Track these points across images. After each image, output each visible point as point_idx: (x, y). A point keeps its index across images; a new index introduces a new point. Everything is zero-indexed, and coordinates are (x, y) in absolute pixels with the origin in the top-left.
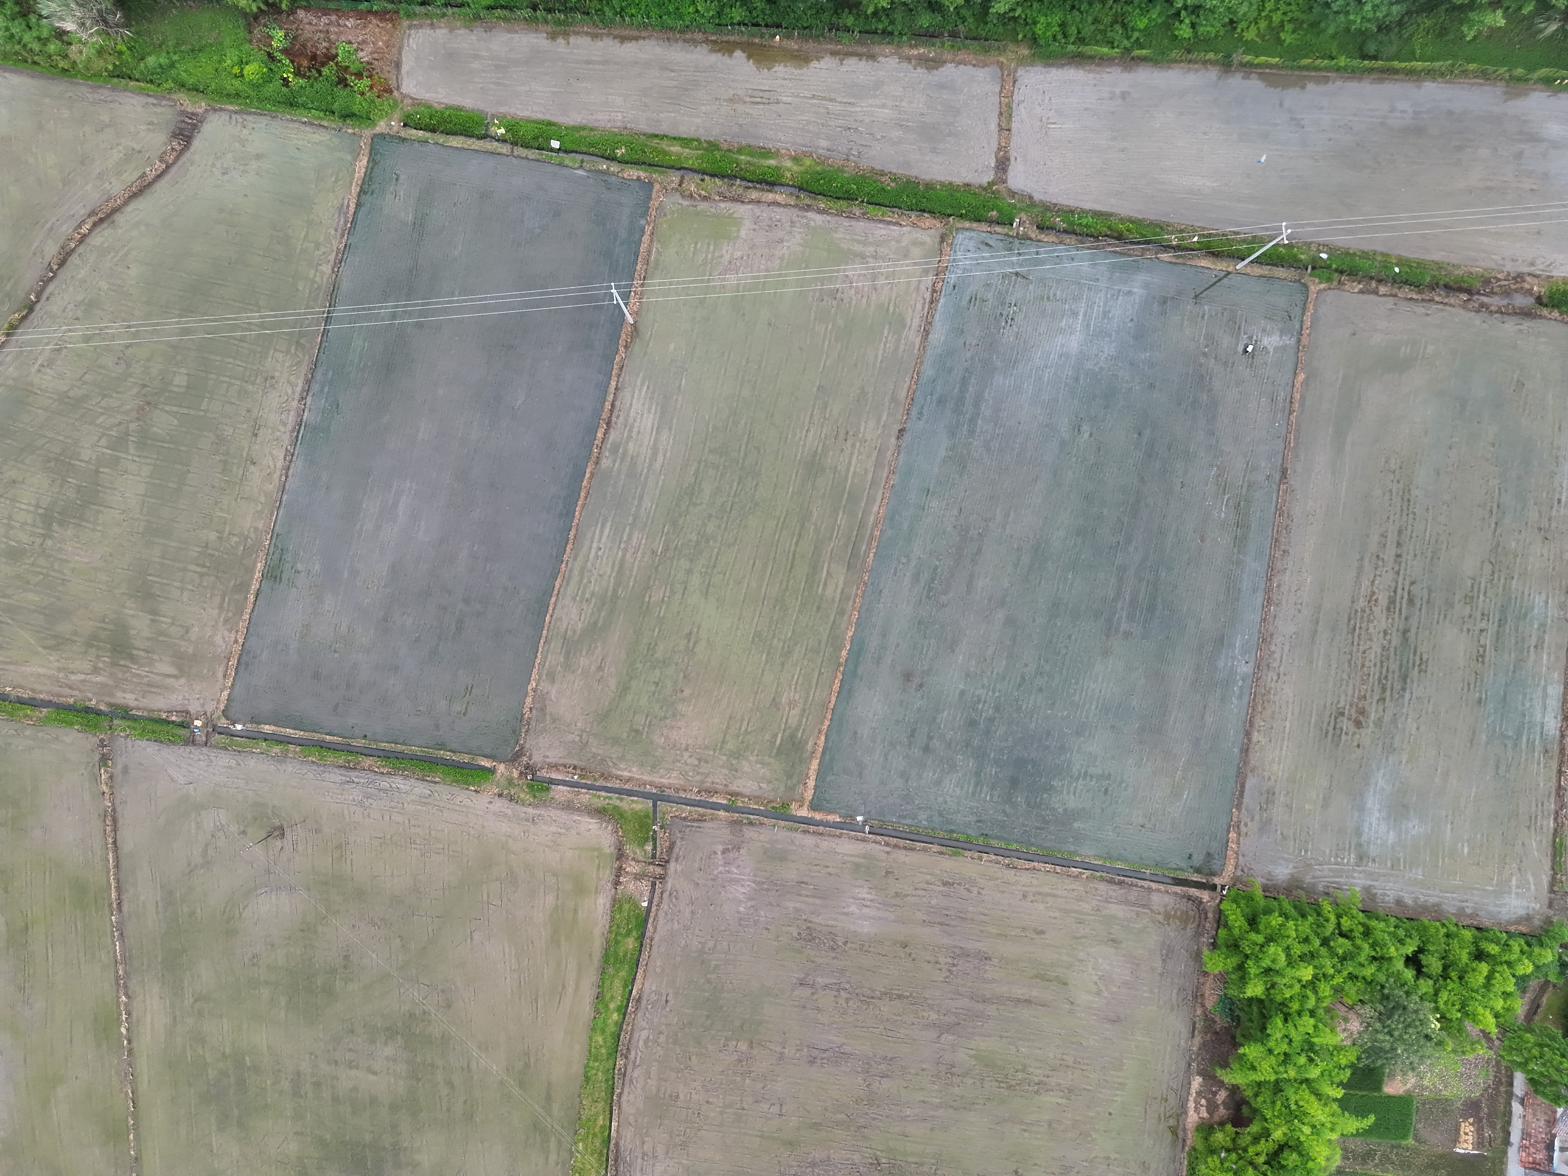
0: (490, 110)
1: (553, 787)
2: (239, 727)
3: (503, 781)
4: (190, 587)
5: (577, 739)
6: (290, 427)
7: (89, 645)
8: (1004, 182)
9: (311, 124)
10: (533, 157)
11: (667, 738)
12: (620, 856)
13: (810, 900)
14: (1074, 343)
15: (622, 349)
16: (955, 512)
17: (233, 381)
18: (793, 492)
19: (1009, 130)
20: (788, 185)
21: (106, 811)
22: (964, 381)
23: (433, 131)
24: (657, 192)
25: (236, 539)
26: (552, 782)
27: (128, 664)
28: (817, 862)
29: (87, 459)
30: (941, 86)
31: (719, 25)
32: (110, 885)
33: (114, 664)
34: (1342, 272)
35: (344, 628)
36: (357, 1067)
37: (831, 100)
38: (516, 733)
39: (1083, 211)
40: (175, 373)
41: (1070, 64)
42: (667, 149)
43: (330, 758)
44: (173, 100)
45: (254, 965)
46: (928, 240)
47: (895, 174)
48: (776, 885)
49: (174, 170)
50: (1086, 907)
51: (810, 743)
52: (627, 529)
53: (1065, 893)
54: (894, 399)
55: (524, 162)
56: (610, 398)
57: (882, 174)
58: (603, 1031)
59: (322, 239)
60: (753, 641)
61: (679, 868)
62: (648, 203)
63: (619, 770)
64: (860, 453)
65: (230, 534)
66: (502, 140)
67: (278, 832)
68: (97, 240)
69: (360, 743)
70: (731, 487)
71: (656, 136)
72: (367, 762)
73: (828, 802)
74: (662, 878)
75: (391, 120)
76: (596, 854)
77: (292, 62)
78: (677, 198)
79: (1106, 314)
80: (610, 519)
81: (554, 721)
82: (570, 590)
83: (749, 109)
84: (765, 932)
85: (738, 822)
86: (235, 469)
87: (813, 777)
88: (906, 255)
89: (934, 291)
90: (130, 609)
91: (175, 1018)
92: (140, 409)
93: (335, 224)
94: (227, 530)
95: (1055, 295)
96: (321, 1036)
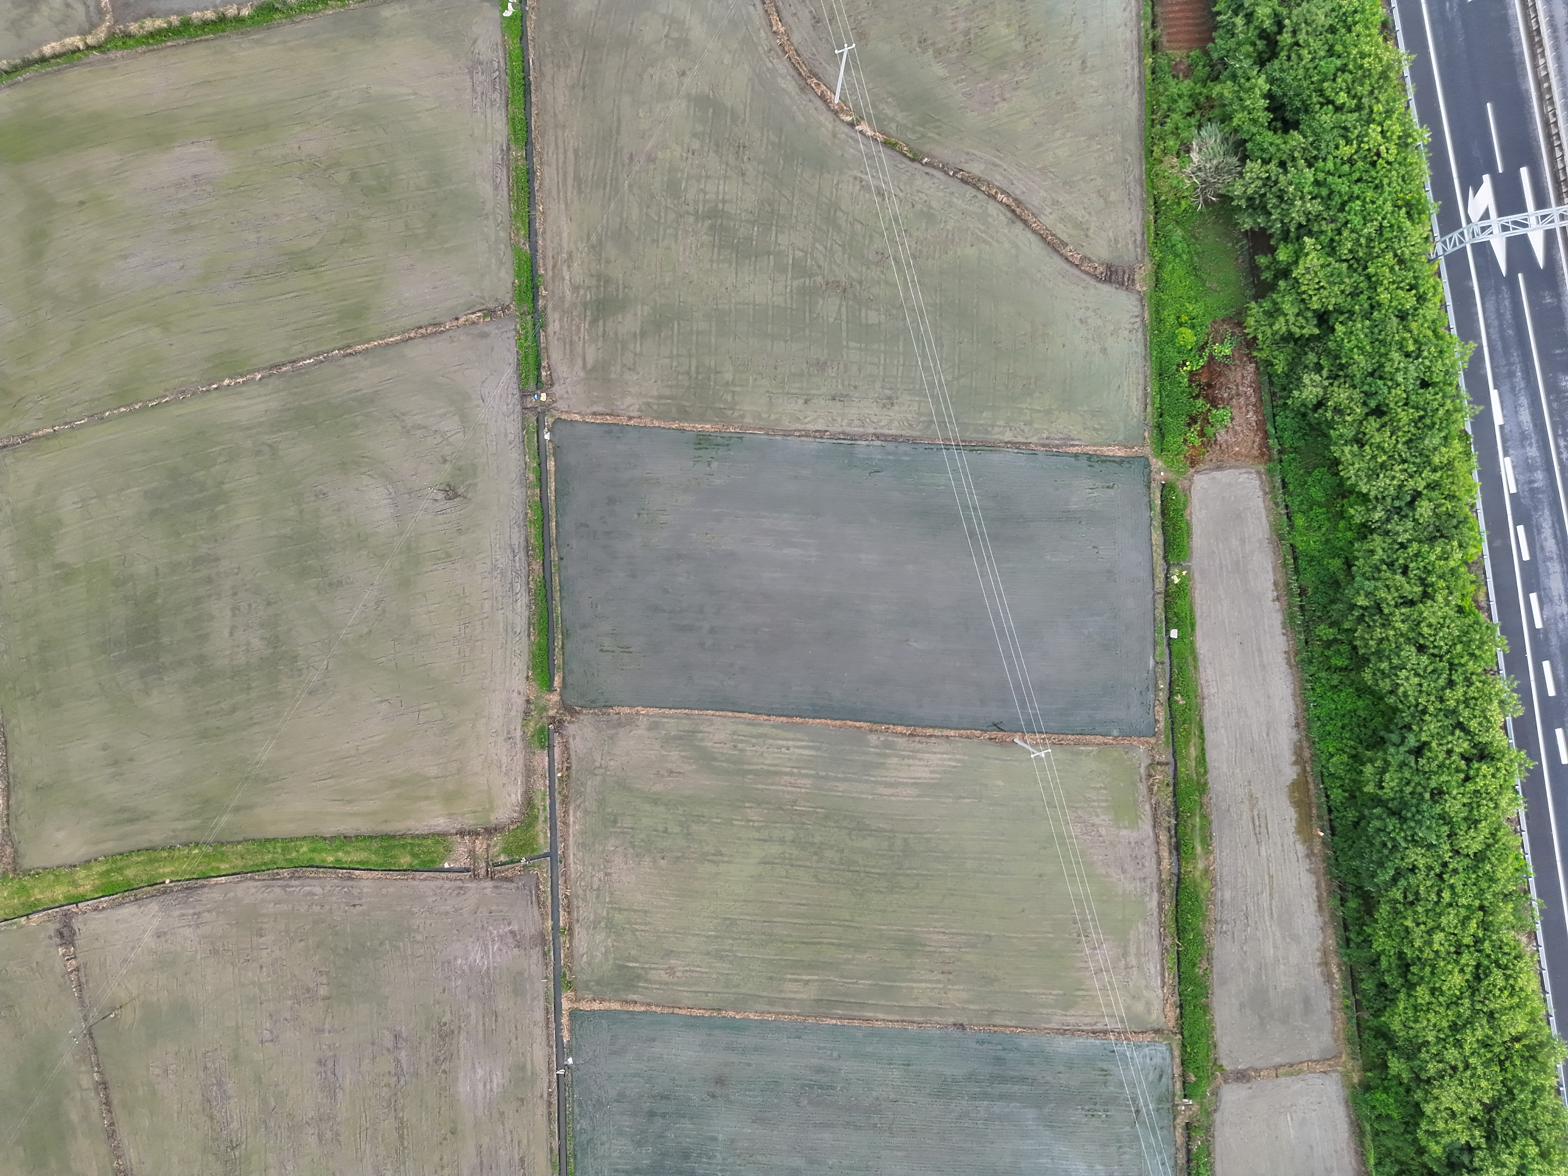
0: (1195, 564)
1: (546, 752)
2: (547, 437)
3: (542, 702)
4: (675, 364)
5: (598, 765)
6: (848, 429)
7: (599, 277)
8: (1226, 1081)
9: (1146, 395)
10: (1157, 614)
11: (614, 852)
12: (490, 831)
13: (481, 1028)
15: (987, 735)
16: (892, 1096)
17: (881, 367)
18: (882, 930)
19: (1277, 1076)
21: (440, 325)
22: (1023, 1080)
23: (1163, 513)
24: (1147, 742)
25: (729, 398)
26: (551, 748)
27: (588, 318)
28: (519, 1027)
29: (779, 241)
30: (1307, 1001)
31: (1322, 775)
32: (368, 342)
33: (585, 305)
35: (663, 518)
36: (234, 615)
37: (1271, 894)
38: (591, 704)
39: (1212, 1165)
40: (879, 310)
41: (1352, 1122)
42: (1192, 744)
43: (533, 531)
44: (1142, 261)
45: (316, 496)
46: (1154, 1016)
47: (1211, 971)
48: (490, 991)
49: (1076, 272)
51: (635, 997)
52: (812, 772)
55: (1150, 606)
56: (937, 732)
57: (1209, 959)
58: (313, 850)
59: (1036, 426)
60: (725, 919)
61: (488, 891)
62: (1136, 735)
63: (574, 812)
64: (933, 989)
65: (733, 392)
66: (1168, 582)
67: (451, 492)
68: (993, 209)
69: (554, 556)
70: (874, 867)
71: (1202, 731)
72: (537, 566)
74: (476, 876)
75: (1165, 471)
76: (487, 806)
77: (1203, 367)
78: (1147, 761)
80: (819, 753)
81: (611, 738)
82: (742, 727)
83: (1246, 816)
84: (441, 989)
85: (544, 942)
86: (797, 385)
87: (602, 1006)
88: (1134, 997)
89: (1105, 1032)
90: (642, 310)
91: (247, 429)
92: (837, 284)
93: (1052, 436)
94: (738, 389)
95: (1125, 1153)
96: (258, 575)
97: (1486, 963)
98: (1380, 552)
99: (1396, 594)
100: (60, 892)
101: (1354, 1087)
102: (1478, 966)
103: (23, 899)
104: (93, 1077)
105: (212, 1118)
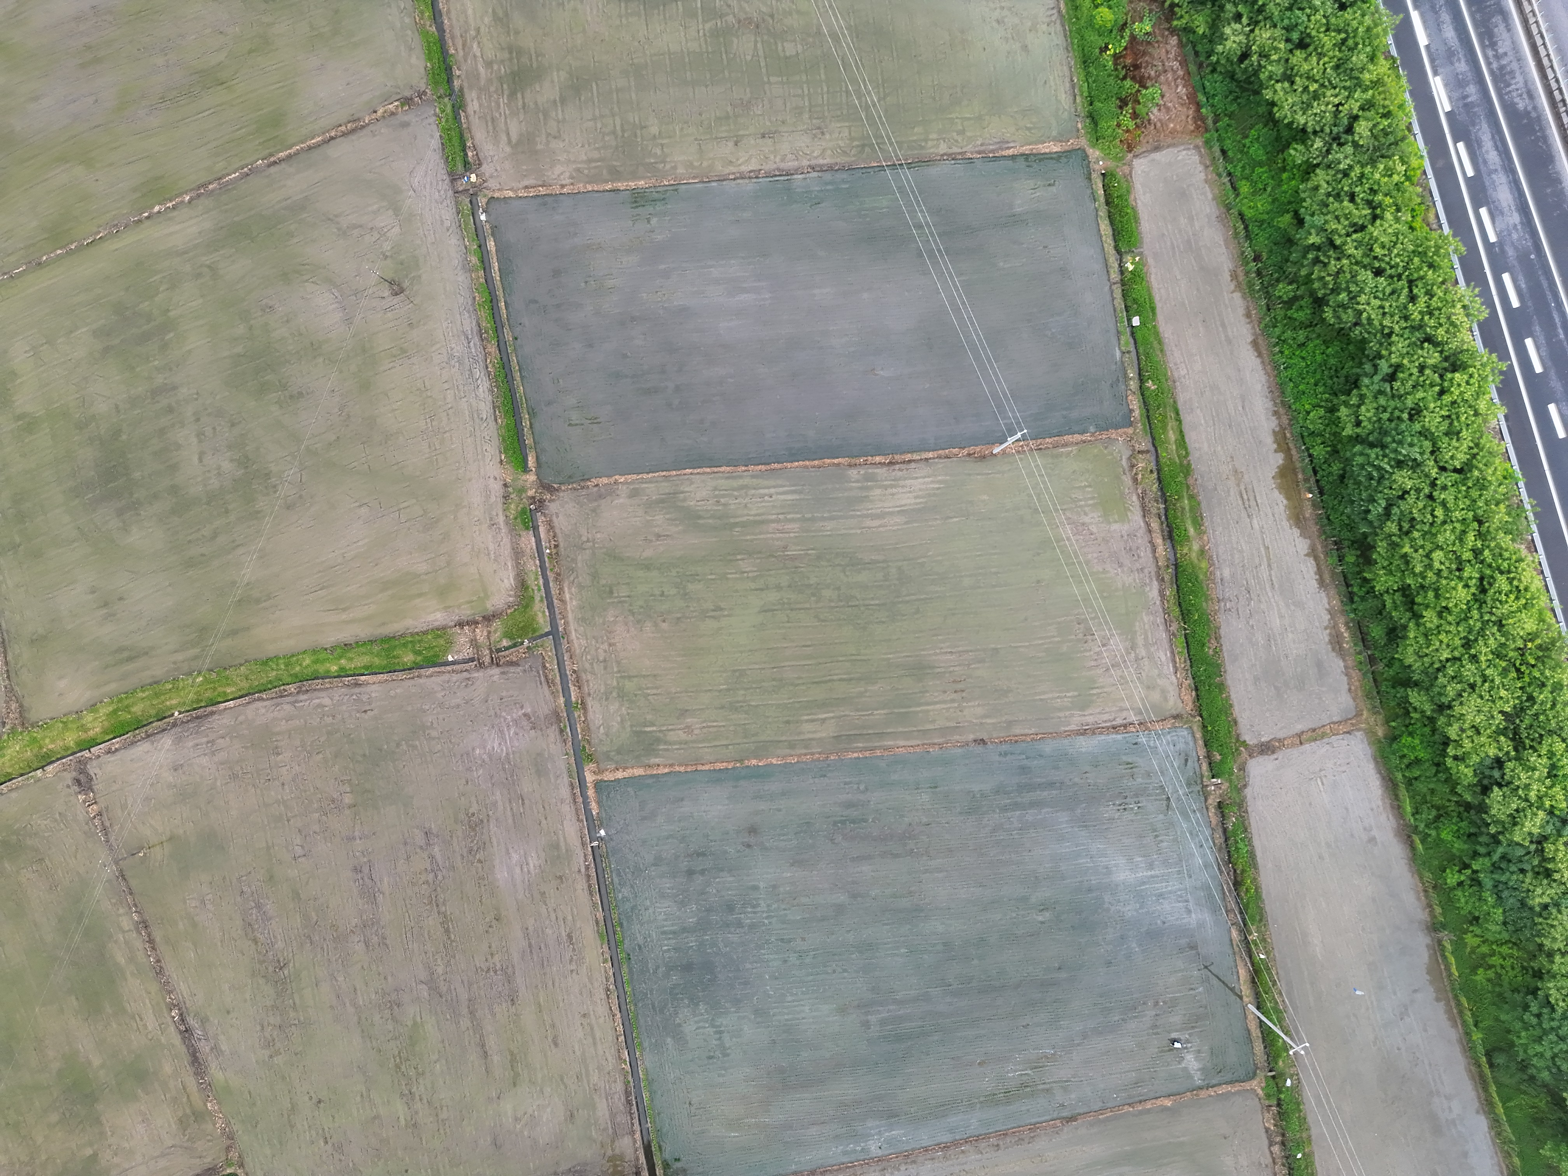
0: (1146, 249)
1: (531, 532)
2: (483, 217)
3: (520, 483)
4: (599, 125)
5: (584, 539)
6: (782, 165)
8: (1251, 756)
9: (1073, 87)
10: (1117, 305)
11: (615, 622)
12: (488, 619)
13: (509, 813)
14: (1123, 875)
15: (965, 452)
16: (925, 820)
17: (806, 99)
18: (889, 659)
19: (1301, 743)
20: (1175, 554)
21: (359, 120)
22: (1051, 785)
23: (1108, 203)
24: (1125, 433)
25: (659, 152)
26: (535, 529)
27: (506, 92)
28: (547, 807)
30: (1319, 665)
31: (1302, 437)
32: (290, 148)
33: (500, 79)
34: (1279, 1105)
35: (610, 283)
36: (200, 441)
37: (1269, 565)
38: (570, 479)
39: (1250, 840)
40: (795, 41)
41: (1383, 778)
42: (1169, 427)
43: (484, 313)
45: (263, 310)
46: (1171, 703)
47: (1221, 650)
48: (512, 776)
50: (595, 1078)
51: (657, 761)
52: (798, 516)
53: (601, 1052)
54: (1010, 724)
55: (1108, 298)
56: (916, 457)
57: (1218, 638)
58: (316, 662)
59: (969, 134)
60: (735, 671)
61: (496, 678)
62: (1112, 428)
63: (569, 589)
64: (948, 709)
65: (662, 145)
66: (1122, 270)
67: (397, 288)
69: (508, 336)
70: (873, 599)
71: (1178, 414)
72: (492, 349)
73: (608, 796)
74: (481, 666)
75: (1103, 159)
76: (482, 595)
77: (1126, 48)
78: (1127, 453)
79: (1161, 895)
80: (802, 496)
81: (594, 510)
82: (722, 482)
83: (1233, 491)
84: (464, 781)
85: (559, 719)
86: (724, 128)
87: (626, 774)
88: (1148, 688)
89: (1125, 726)
90: (559, 77)
91: (186, 253)
92: (750, 20)
93: (987, 142)
94: (665, 141)
95: (1162, 841)
96: (218, 397)
97: (1488, 572)
98: (1326, 186)
99: (1347, 223)
100: (71, 739)
101: (1380, 742)
102: (1481, 579)
103: (35, 750)
104: (132, 918)
105: (255, 941)
